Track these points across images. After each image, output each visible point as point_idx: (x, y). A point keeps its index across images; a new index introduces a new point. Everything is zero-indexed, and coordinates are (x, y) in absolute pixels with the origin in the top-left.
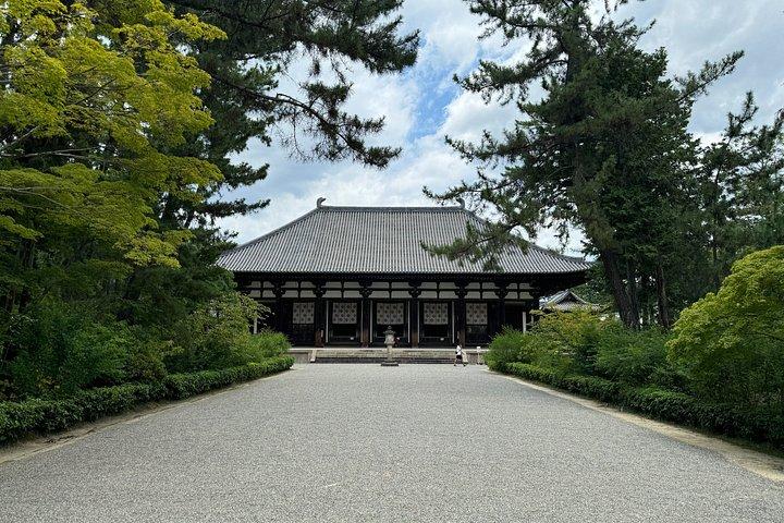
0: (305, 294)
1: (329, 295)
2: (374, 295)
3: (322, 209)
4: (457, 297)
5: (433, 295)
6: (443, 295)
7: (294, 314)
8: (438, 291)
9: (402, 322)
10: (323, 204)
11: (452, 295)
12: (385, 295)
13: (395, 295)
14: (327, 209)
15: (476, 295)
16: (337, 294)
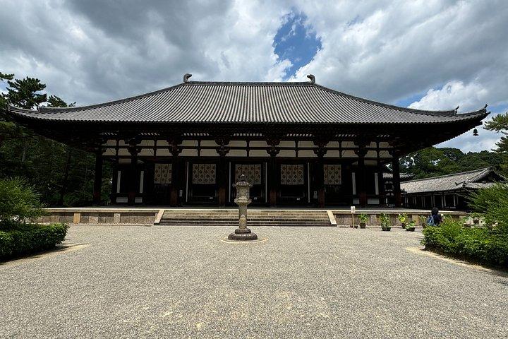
0: (160, 153)
1: (185, 153)
2: (232, 154)
3: (187, 83)
4: (316, 156)
5: (292, 154)
6: (302, 154)
7: (156, 175)
8: (297, 149)
9: (260, 183)
10: (189, 80)
11: (311, 154)
12: (243, 153)
13: (253, 154)
14: (193, 83)
15: (336, 154)
16: (194, 153)
